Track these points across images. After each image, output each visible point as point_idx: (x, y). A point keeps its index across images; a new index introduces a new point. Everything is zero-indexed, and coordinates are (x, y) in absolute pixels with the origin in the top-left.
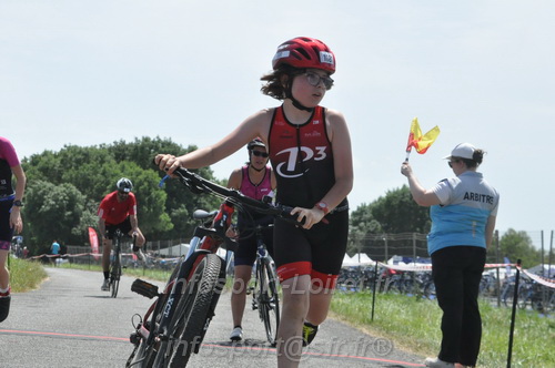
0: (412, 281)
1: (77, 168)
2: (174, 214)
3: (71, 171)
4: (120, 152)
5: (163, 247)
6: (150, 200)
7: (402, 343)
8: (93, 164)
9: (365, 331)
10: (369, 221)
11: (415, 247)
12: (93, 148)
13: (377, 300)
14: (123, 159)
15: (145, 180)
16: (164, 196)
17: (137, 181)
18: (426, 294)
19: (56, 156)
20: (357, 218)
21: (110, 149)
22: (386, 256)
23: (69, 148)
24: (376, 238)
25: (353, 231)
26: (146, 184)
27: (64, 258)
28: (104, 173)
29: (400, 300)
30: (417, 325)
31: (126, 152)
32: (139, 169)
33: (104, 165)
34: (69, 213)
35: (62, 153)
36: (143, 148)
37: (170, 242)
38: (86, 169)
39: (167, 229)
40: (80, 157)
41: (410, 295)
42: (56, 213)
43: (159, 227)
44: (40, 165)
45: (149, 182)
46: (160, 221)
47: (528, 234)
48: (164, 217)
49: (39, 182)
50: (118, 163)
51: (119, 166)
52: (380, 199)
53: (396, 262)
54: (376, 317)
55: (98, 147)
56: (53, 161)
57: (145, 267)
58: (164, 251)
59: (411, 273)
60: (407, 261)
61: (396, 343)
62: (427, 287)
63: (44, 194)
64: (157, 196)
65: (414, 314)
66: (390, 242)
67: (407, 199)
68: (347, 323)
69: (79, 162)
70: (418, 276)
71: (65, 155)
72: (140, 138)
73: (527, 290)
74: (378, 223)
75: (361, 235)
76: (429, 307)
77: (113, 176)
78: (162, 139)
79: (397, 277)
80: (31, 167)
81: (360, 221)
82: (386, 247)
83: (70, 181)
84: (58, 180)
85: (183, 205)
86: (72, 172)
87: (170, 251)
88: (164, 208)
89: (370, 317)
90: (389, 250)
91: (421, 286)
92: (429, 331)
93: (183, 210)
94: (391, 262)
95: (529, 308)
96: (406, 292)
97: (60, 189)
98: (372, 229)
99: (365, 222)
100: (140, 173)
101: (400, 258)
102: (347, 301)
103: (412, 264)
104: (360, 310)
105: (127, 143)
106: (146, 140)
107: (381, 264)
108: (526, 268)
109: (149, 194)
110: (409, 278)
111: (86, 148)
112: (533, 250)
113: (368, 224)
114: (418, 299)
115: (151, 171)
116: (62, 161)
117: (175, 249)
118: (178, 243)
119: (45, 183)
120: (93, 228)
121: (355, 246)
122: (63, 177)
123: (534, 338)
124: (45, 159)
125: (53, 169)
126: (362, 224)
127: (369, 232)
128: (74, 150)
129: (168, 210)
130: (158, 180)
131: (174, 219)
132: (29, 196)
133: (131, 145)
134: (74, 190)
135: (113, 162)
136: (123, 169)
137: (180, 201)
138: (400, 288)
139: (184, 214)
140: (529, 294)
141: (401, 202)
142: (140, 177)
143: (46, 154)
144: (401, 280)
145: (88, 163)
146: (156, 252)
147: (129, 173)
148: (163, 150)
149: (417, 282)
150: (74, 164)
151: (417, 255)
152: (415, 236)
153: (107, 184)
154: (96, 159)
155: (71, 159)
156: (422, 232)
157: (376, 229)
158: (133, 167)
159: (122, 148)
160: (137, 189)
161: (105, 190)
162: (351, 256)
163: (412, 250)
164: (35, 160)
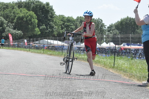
0: (129, 52)
1: (3, 11)
2: (41, 28)
4: (20, 5)
5: (36, 41)
6: (31, 23)
7: (125, 75)
8: (10, 9)
9: (111, 71)
10: (114, 30)
11: (131, 40)
12: (9, 3)
13: (116, 59)
14: (21, 7)
15: (29, 15)
16: (37, 21)
17: (26, 16)
18: (135, 57)
20: (109, 29)
21: (16, 4)
22: (120, 43)
24: (117, 36)
25: (108, 34)
26: (30, 17)
28: (14, 13)
29: (125, 59)
30: (130, 69)
31: (22, 5)
33: (14, 10)
34: (1, 28)
36: (28, 3)
37: (39, 39)
38: (7, 11)
39: (38, 34)
40: (5, 6)
41: (129, 58)
43: (35, 33)
46: (35, 31)
48: (37, 29)
50: (19, 9)
51: (20, 10)
52: (118, 22)
53: (124, 45)
54: (115, 66)
55: (12, 3)
57: (30, 48)
58: (37, 42)
59: (129, 49)
60: (128, 45)
61: (122, 75)
62: (136, 54)
64: (34, 21)
65: (130, 65)
66: (121, 38)
67: (128, 21)
68: (105, 68)
69: (4, 8)
70: (132, 50)
74: (117, 31)
75: (111, 35)
76: (136, 62)
77: (17, 14)
81: (111, 30)
82: (120, 40)
83: (1, 16)
85: (44, 25)
86: (2, 13)
87: (39, 42)
88: (37, 26)
89: (113, 66)
90: (121, 40)
91: (133, 54)
92: (135, 71)
93: (44, 27)
94: (122, 45)
96: (128, 56)
98: (115, 33)
99: (112, 31)
100: (28, 13)
101: (126, 44)
102: (105, 60)
103: (129, 46)
104: (110, 63)
105: (22, 1)
109: (31, 20)
110: (129, 51)
111: (7, 3)
113: (114, 31)
114: (132, 59)
115: (31, 12)
117: (41, 41)
118: (42, 39)
120: (10, 33)
121: (109, 39)
126: (111, 31)
127: (114, 34)
128: (2, 4)
129: (38, 27)
130: (34, 15)
131: (41, 30)
133: (24, 2)
134: (3, 19)
135: (17, 8)
136: (21, 11)
137: (43, 23)
138: (125, 55)
139: (45, 28)
141: (126, 22)
142: (27, 14)
144: (126, 52)
145: (8, 9)
146: (34, 42)
147: (23, 13)
148: (36, 4)
149: (132, 52)
150: (2, 9)
151: (132, 42)
152: (131, 36)
153: (15, 17)
154: (11, 7)
155: (1, 7)
156: (134, 34)
157: (117, 33)
158: (24, 10)
159: (21, 3)
160: (27, 19)
161: (14, 19)
162: (107, 43)
163: (129, 41)
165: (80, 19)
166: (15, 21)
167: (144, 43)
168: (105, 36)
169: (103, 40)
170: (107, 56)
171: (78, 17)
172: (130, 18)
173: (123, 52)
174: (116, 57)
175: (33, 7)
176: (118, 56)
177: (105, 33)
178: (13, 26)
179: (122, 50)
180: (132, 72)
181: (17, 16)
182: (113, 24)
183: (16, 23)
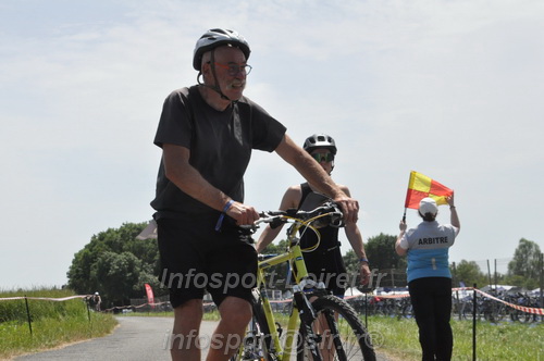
0: (392, 306)
1: (133, 240)
7: (392, 353)
11: (393, 280)
18: (405, 315)
19: (117, 232)
20: (347, 261)
23: (126, 225)
27: (129, 309)
29: (386, 320)
34: (129, 274)
35: (122, 230)
40: (135, 231)
41: (392, 316)
42: (120, 274)
44: (106, 239)
49: (106, 253)
53: (379, 292)
56: (115, 235)
59: (391, 300)
60: (387, 291)
62: (405, 309)
63: (110, 261)
65: (398, 331)
67: (384, 243)
69: (134, 235)
70: (397, 302)
71: (124, 231)
76: (408, 325)
79: (381, 304)
80: (99, 242)
83: (128, 250)
84: (120, 250)
86: (130, 243)
91: (400, 308)
94: (375, 292)
95: (482, 319)
96: (389, 314)
97: (121, 257)
101: (382, 288)
107: (368, 295)
110: (390, 303)
112: (481, 275)
114: (399, 319)
116: (122, 236)
119: (110, 253)
120: (149, 284)
122: (124, 247)
124: (109, 235)
125: (115, 242)
128: (130, 226)
132: (99, 264)
134: (132, 256)
138: (384, 312)
140: (482, 308)
143: (109, 231)
144: (384, 306)
149: (397, 306)
150: (131, 237)
151: (395, 285)
152: (392, 272)
155: (128, 233)
156: (396, 267)
161: (156, 255)
163: (390, 282)
164: (102, 236)
166: (156, 258)
167: (410, 284)
172: (387, 237)
173: (379, 306)
178: (154, 268)
180: (406, 347)
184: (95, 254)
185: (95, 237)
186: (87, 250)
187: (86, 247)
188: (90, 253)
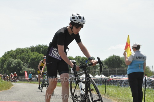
0: (116, 82)
1: (20, 54)
3: (19, 55)
4: (33, 49)
7: (114, 99)
8: (25, 53)
10: (104, 65)
11: (117, 72)
12: (25, 49)
13: (107, 88)
14: (33, 51)
15: (40, 57)
17: (38, 57)
18: (121, 85)
19: (14, 51)
21: (30, 49)
22: (109, 75)
23: (18, 49)
24: (106, 70)
26: (40, 58)
27: (18, 80)
28: (28, 56)
29: (113, 87)
30: (118, 94)
32: (38, 54)
33: (28, 53)
34: (19, 67)
35: (16, 50)
36: (39, 47)
38: (23, 55)
40: (21, 51)
41: (116, 86)
44: (10, 54)
45: (41, 57)
47: (149, 67)
49: (10, 59)
50: (32, 52)
51: (32, 53)
52: (107, 59)
53: (112, 77)
54: (106, 92)
55: (26, 48)
56: (13, 53)
60: (115, 76)
61: (112, 100)
62: (121, 83)
63: (11, 62)
65: (117, 91)
69: (21, 53)
71: (17, 51)
72: (38, 45)
73: (149, 83)
74: (106, 66)
76: (122, 89)
78: (44, 45)
80: (7, 55)
82: (109, 72)
83: (19, 58)
84: (15, 58)
89: (105, 92)
91: (119, 83)
92: (122, 96)
94: (110, 77)
95: (150, 88)
96: (115, 85)
97: (16, 60)
98: (105, 68)
100: (38, 55)
101: (113, 75)
104: (102, 91)
105: (34, 47)
106: (40, 45)
107: (107, 77)
108: (149, 77)
111: (23, 49)
112: (151, 71)
114: (119, 87)
115: (41, 54)
116: (16, 53)
119: (11, 59)
120: (26, 71)
122: (17, 57)
123: (151, 96)
124: (11, 52)
125: (14, 55)
127: (104, 68)
128: (19, 49)
132: (7, 63)
133: (35, 47)
134: (20, 60)
135: (31, 52)
136: (34, 54)
138: (113, 84)
140: (150, 84)
141: (113, 59)
142: (38, 56)
143: (11, 51)
144: (113, 82)
145: (24, 53)
147: (35, 55)
148: (44, 48)
149: (118, 82)
150: (19, 53)
151: (118, 74)
152: (117, 69)
153: (29, 58)
154: (26, 52)
155: (19, 52)
156: (119, 68)
157: (106, 68)
158: (36, 53)
159: (33, 48)
160: (38, 59)
161: (29, 60)
162: (99, 75)
163: (116, 73)
164: (9, 53)
165: (78, 58)
166: (29, 61)
168: (97, 70)
169: (96, 73)
170: (100, 85)
171: (76, 57)
172: (116, 56)
173: (111, 82)
174: (107, 86)
175: (43, 50)
176: (107, 85)
177: (97, 68)
178: (28, 65)
179: (111, 80)
180: (120, 97)
181: (31, 57)
182: (103, 61)
183: (30, 63)
184: (6, 59)
185: (6, 53)
186: (3, 58)
187: (2, 56)
188: (4, 59)
